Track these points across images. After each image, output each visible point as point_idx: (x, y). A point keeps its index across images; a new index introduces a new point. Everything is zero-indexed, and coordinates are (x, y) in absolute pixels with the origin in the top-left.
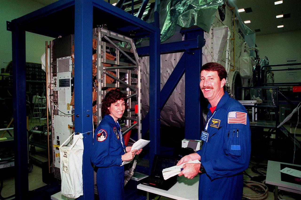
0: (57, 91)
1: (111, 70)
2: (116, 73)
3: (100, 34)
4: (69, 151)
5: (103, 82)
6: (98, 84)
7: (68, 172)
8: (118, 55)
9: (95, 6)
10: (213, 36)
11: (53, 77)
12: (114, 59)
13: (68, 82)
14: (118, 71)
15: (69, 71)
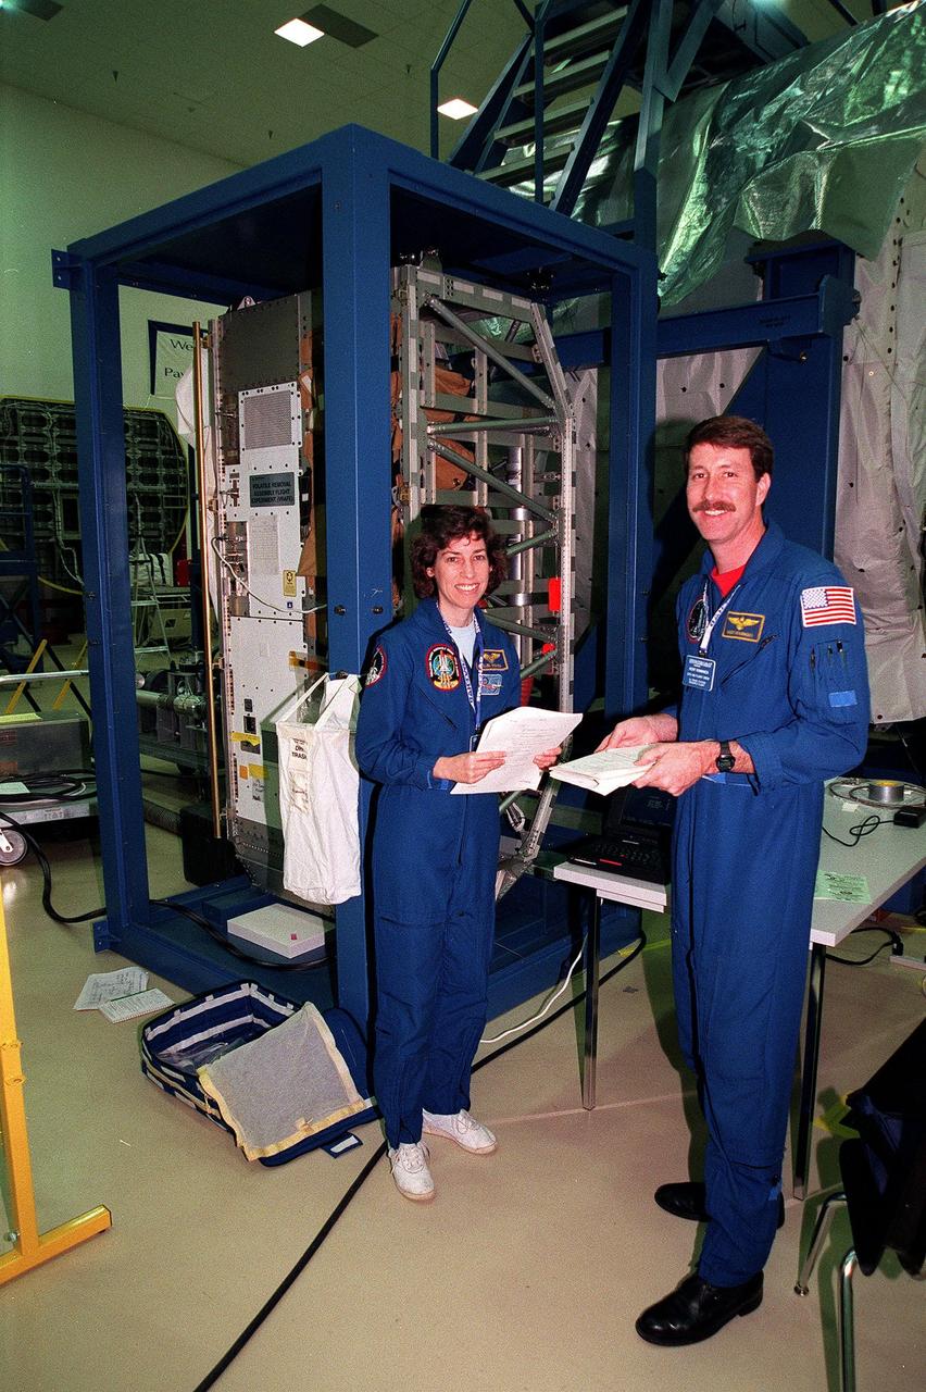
0: (243, 524)
1: (454, 437)
2: (477, 446)
3: (412, 291)
4: (315, 734)
5: (425, 484)
6: (407, 491)
7: (311, 812)
8: (481, 375)
9: (399, 182)
10: (899, 272)
11: (227, 467)
12: (465, 391)
13: (288, 484)
14: (482, 441)
15: (290, 442)
